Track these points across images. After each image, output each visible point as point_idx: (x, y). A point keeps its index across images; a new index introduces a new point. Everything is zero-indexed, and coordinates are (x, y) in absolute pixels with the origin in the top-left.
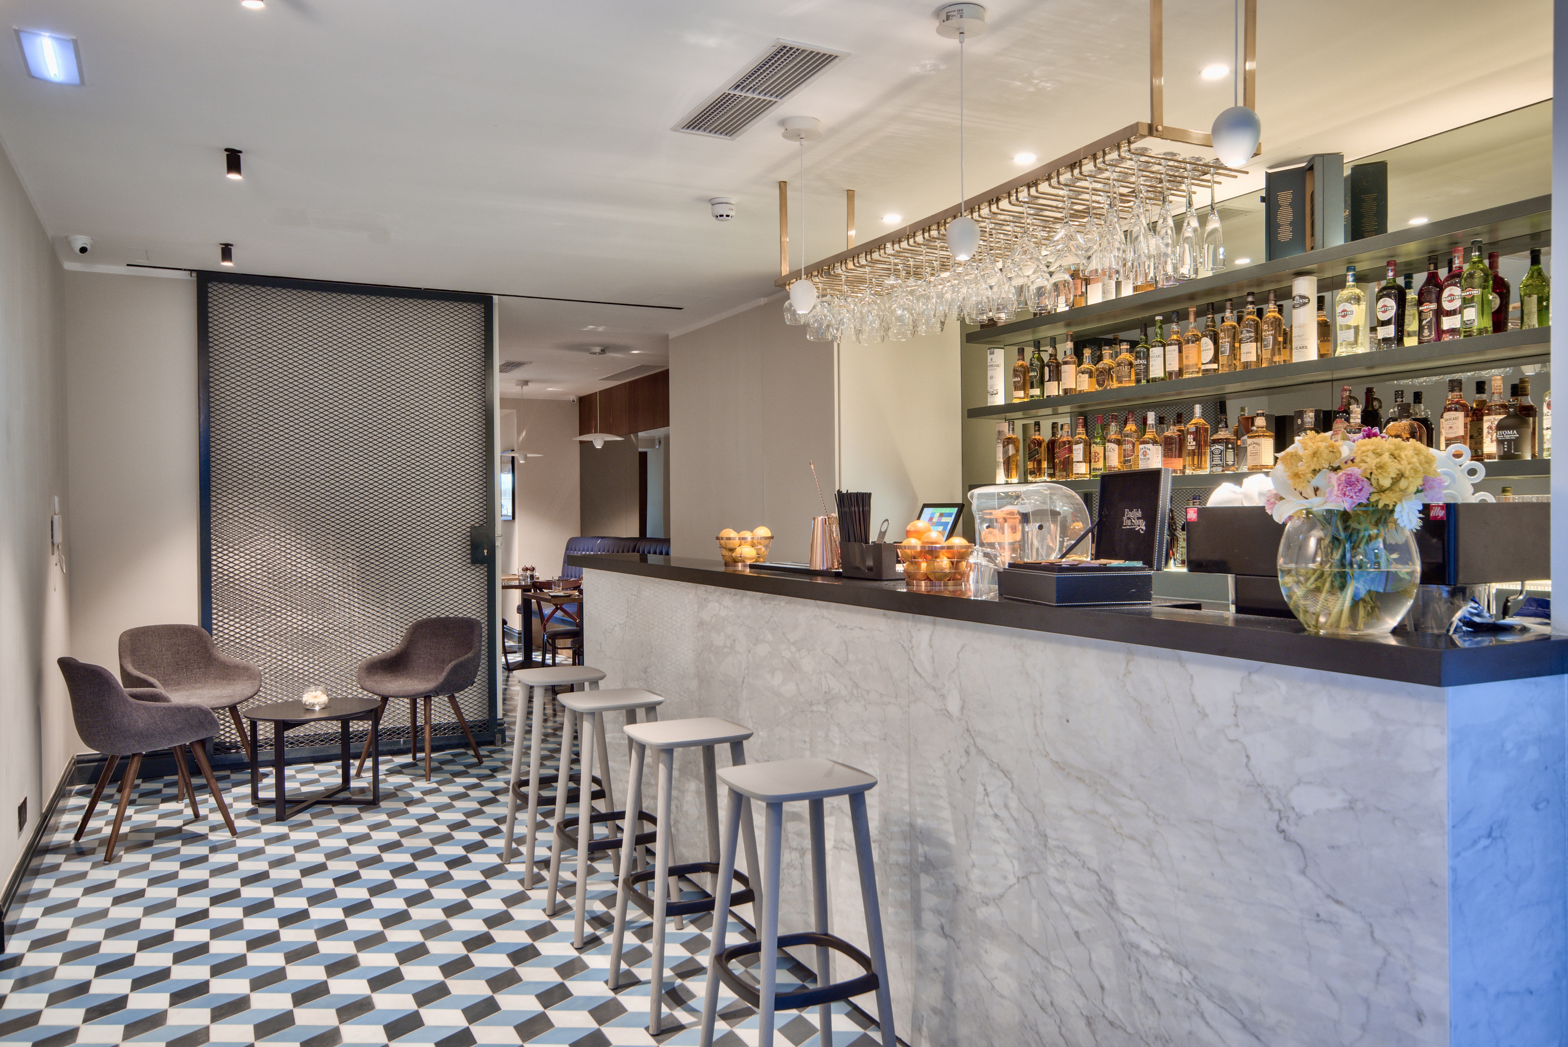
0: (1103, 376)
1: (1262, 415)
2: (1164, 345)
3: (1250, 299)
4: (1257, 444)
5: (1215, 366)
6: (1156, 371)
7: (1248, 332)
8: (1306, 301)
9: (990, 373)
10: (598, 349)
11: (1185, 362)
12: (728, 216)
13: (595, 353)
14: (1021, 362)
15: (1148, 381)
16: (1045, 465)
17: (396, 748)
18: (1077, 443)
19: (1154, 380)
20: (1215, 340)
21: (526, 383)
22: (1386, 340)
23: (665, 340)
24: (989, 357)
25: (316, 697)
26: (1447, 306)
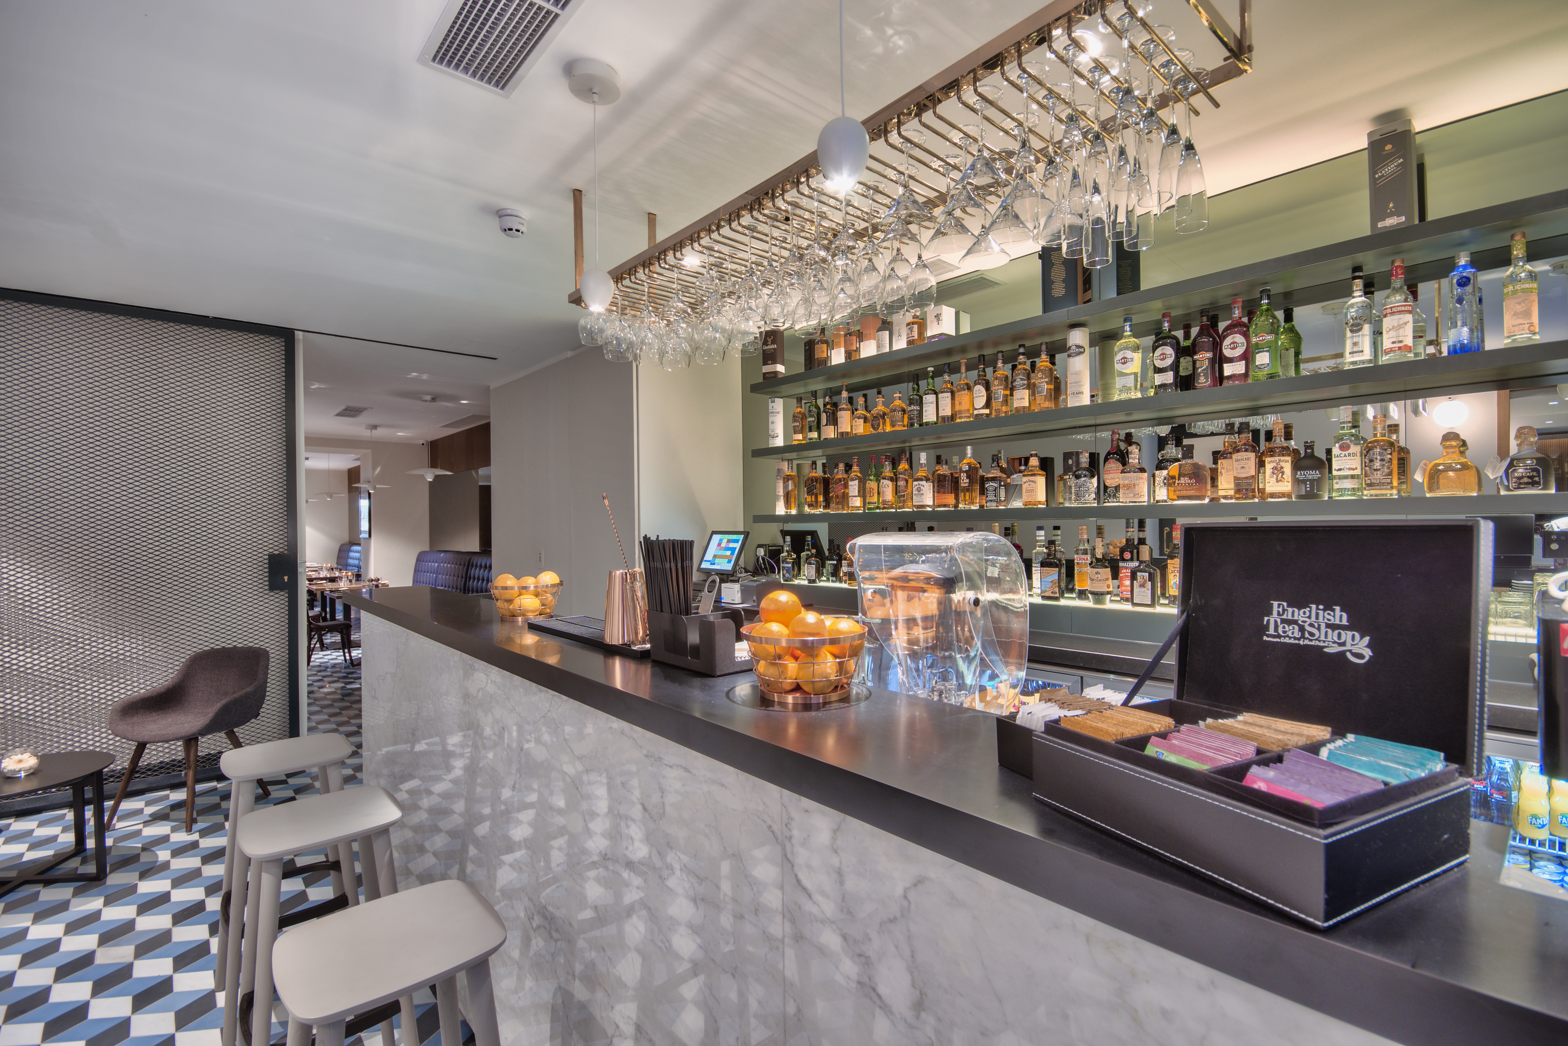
0: (875, 421)
1: (1036, 455)
2: (936, 393)
3: (1022, 350)
4: (1033, 481)
5: (987, 411)
6: (929, 415)
7: (1022, 379)
8: (1082, 350)
9: (771, 419)
10: (429, 398)
11: (957, 408)
12: (518, 231)
13: (426, 401)
14: (799, 410)
15: (921, 425)
16: (821, 498)
17: (176, 781)
18: (853, 480)
19: (927, 424)
20: (987, 387)
21: (375, 427)
22: (1163, 386)
23: (487, 389)
24: (771, 405)
25: (20, 761)
26: (1227, 353)
